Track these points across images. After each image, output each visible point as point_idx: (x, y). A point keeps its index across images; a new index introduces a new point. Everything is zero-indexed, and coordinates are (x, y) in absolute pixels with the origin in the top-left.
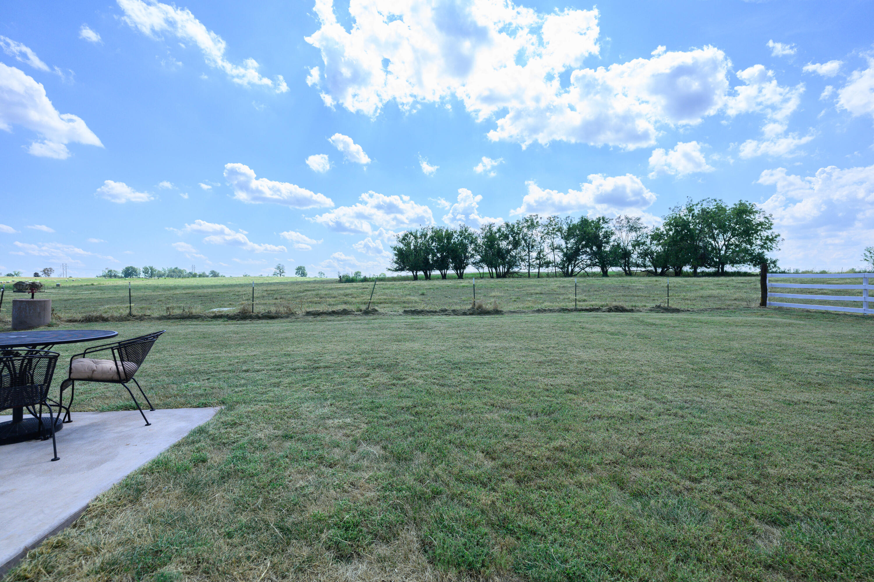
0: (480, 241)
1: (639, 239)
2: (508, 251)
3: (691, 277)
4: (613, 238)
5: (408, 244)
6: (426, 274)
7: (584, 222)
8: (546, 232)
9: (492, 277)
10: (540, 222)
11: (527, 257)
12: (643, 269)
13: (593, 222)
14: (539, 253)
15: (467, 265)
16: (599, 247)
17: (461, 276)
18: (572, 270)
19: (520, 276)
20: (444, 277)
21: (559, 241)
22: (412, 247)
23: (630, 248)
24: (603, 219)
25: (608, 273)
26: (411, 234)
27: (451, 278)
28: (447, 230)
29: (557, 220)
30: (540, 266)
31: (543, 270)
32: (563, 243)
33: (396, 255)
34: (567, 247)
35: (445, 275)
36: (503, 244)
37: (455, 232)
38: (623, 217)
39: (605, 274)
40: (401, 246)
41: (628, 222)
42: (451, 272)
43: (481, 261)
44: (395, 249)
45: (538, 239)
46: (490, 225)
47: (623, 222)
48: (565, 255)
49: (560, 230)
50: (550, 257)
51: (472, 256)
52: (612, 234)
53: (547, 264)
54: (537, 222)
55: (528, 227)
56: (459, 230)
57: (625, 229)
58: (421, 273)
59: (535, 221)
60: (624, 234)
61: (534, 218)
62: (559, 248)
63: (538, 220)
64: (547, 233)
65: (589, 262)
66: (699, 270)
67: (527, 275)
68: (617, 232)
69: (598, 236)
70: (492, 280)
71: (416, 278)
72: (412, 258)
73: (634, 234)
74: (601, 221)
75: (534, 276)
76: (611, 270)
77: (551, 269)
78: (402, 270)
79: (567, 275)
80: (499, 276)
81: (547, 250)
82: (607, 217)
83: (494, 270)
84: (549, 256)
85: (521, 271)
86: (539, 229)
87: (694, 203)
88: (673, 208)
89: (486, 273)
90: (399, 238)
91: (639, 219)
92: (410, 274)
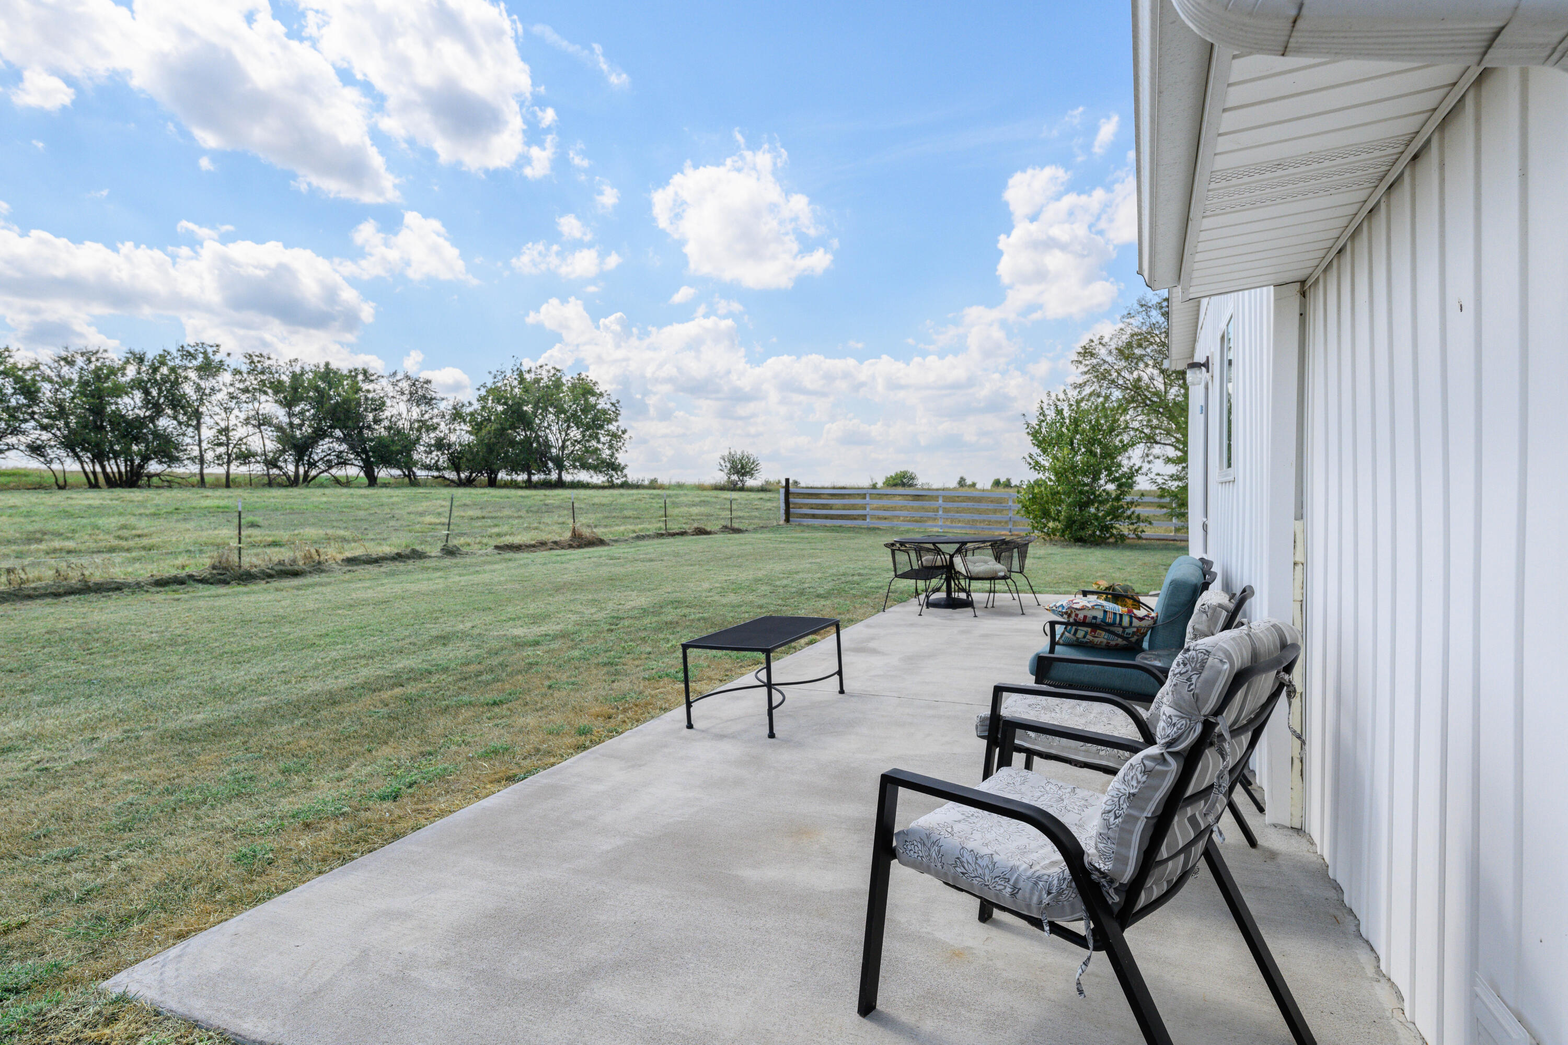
3: (521, 488)
4: (386, 412)
7: (328, 375)
9: (95, 484)
10: (226, 363)
12: (436, 474)
13: (344, 375)
18: (306, 473)
19: (176, 483)
23: (414, 433)
24: (365, 372)
25: (378, 481)
29: (267, 362)
30: (230, 460)
31: (238, 470)
32: (280, 414)
34: (290, 423)
38: (402, 375)
39: (372, 481)
41: (413, 385)
47: (401, 384)
48: (285, 438)
49: (274, 384)
50: (252, 442)
52: (383, 404)
53: (245, 457)
54: (220, 361)
57: (404, 398)
59: (215, 359)
60: (402, 407)
61: (211, 350)
62: (269, 423)
63: (221, 356)
66: (535, 478)
67: (224, 480)
68: (389, 402)
69: (359, 408)
70: (98, 492)
73: (418, 408)
74: (360, 377)
75: (216, 486)
76: (383, 473)
77: (255, 469)
79: (296, 481)
80: (113, 482)
82: (371, 371)
83: (98, 468)
84: (249, 440)
88: (494, 372)
91: (430, 383)
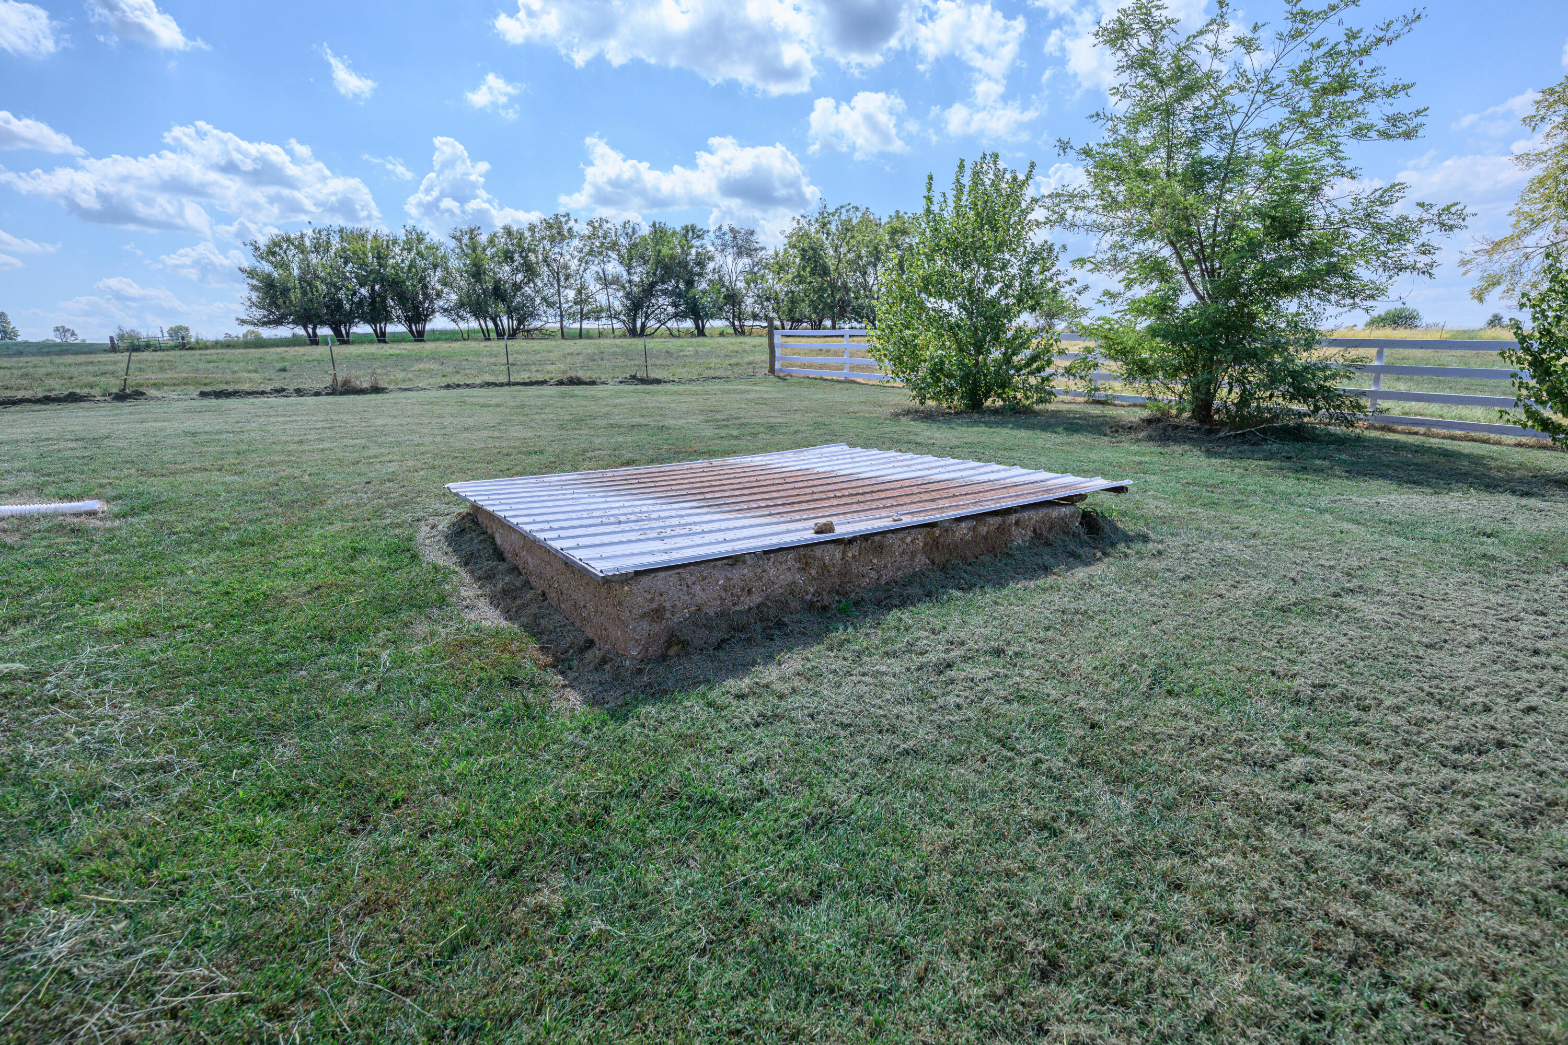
0: (454, 263)
1: (756, 269)
2: (517, 287)
4: (711, 266)
5: (284, 266)
6: (337, 332)
7: (659, 234)
8: (587, 249)
9: (488, 339)
10: (575, 229)
11: (556, 297)
12: (764, 324)
13: (674, 233)
14: (579, 292)
15: (433, 312)
16: (690, 284)
17: (419, 337)
18: (643, 326)
19: (544, 334)
20: (381, 337)
21: (614, 268)
22: (296, 272)
23: (740, 285)
24: (693, 228)
25: (706, 332)
26: (288, 240)
27: (398, 339)
28: (375, 237)
29: (605, 226)
30: (584, 316)
31: (588, 325)
32: (622, 272)
33: (254, 288)
34: (630, 282)
35: (383, 334)
36: (505, 272)
37: (395, 242)
38: (725, 228)
39: (701, 332)
40: (266, 267)
41: (735, 238)
42: (395, 328)
43: (461, 305)
44: (252, 273)
45: (574, 264)
46: (472, 231)
47: (727, 237)
48: (628, 296)
49: (614, 246)
50: (602, 299)
51: (439, 295)
52: (711, 258)
53: (598, 313)
54: (570, 229)
55: (552, 240)
56: (402, 236)
57: (730, 250)
58: (325, 331)
59: (566, 227)
60: (730, 259)
61: (563, 220)
62: (616, 280)
63: (571, 223)
64: (591, 252)
65: (671, 310)
67: (559, 333)
68: (718, 257)
69: (687, 263)
70: (488, 343)
71: (314, 341)
72: (295, 296)
73: (746, 260)
74: (690, 233)
75: (573, 336)
76: (711, 324)
77: (604, 324)
78: (278, 322)
79: (633, 333)
80: (501, 335)
81: (593, 286)
82: (699, 226)
83: (491, 325)
84: (598, 297)
85: (548, 325)
86: (576, 242)
87: (831, 209)
89: (475, 332)
90: (257, 249)
91: (752, 233)
92: (300, 331)
